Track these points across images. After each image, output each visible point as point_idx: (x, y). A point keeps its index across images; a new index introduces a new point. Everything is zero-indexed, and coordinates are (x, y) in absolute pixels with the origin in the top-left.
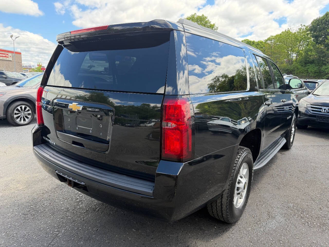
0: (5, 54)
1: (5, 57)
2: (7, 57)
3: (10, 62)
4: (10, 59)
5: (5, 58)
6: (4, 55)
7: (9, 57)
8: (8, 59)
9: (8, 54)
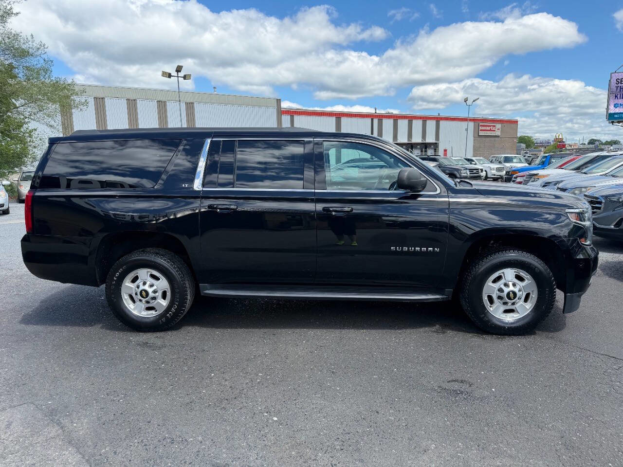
0: (490, 126)
1: (490, 130)
2: (492, 131)
3: (496, 139)
4: (498, 133)
5: (489, 133)
6: (488, 128)
7: (496, 130)
8: (493, 134)
9: (494, 126)
